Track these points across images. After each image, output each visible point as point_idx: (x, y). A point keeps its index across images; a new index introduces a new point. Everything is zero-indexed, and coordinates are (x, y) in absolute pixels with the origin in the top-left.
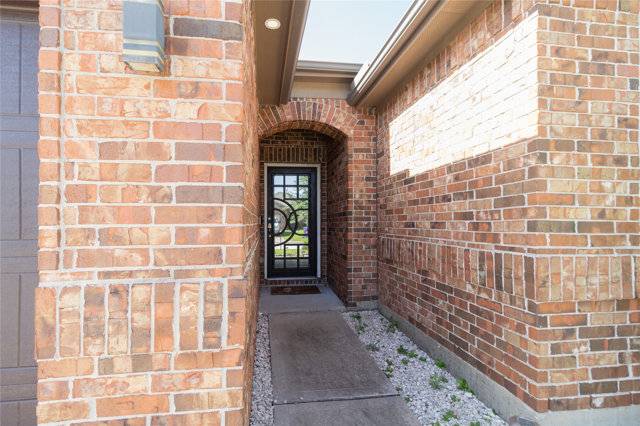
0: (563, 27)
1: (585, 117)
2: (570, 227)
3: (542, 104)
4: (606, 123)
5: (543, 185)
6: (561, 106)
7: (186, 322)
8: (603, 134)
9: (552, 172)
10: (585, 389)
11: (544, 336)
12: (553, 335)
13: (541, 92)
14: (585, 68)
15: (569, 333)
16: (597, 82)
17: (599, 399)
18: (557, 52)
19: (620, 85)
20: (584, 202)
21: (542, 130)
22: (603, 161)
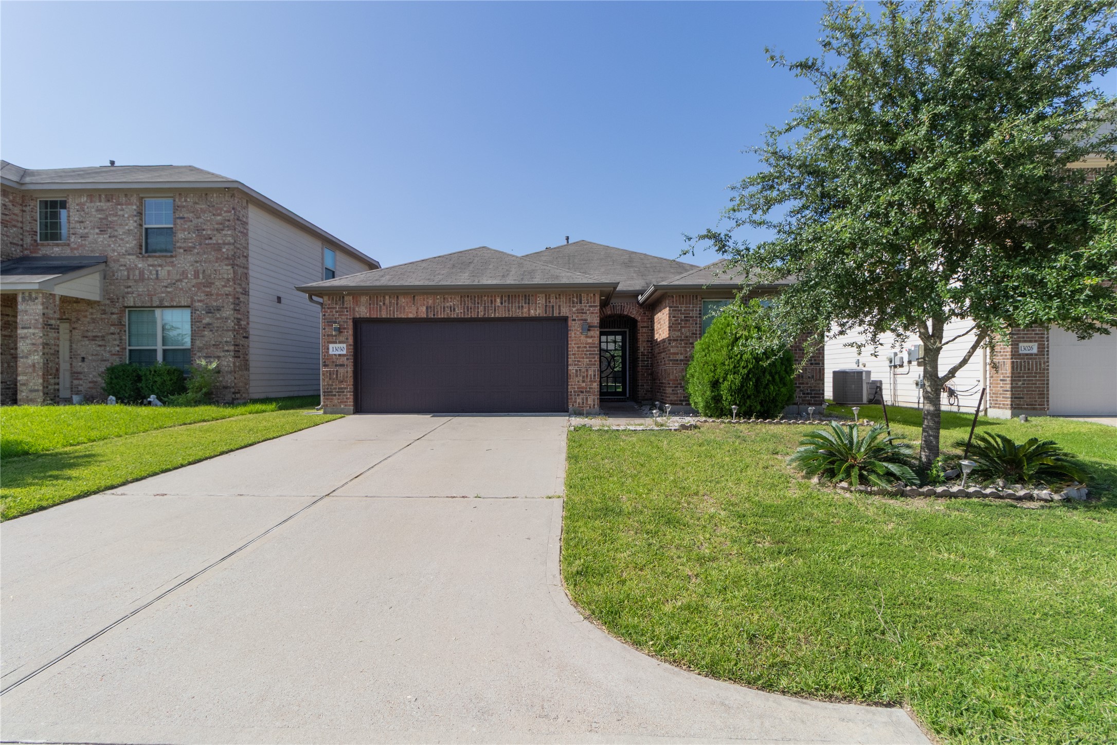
0: (676, 310)
1: (682, 333)
2: (677, 360)
3: (669, 330)
4: (688, 334)
5: (670, 350)
6: (675, 330)
7: (591, 375)
8: (687, 337)
9: (672, 347)
10: (680, 401)
11: (669, 387)
12: (672, 387)
13: (669, 327)
14: (681, 320)
15: (677, 387)
16: (685, 324)
17: (684, 403)
18: (674, 317)
19: (692, 324)
20: (681, 354)
21: (669, 337)
22: (687, 344)
